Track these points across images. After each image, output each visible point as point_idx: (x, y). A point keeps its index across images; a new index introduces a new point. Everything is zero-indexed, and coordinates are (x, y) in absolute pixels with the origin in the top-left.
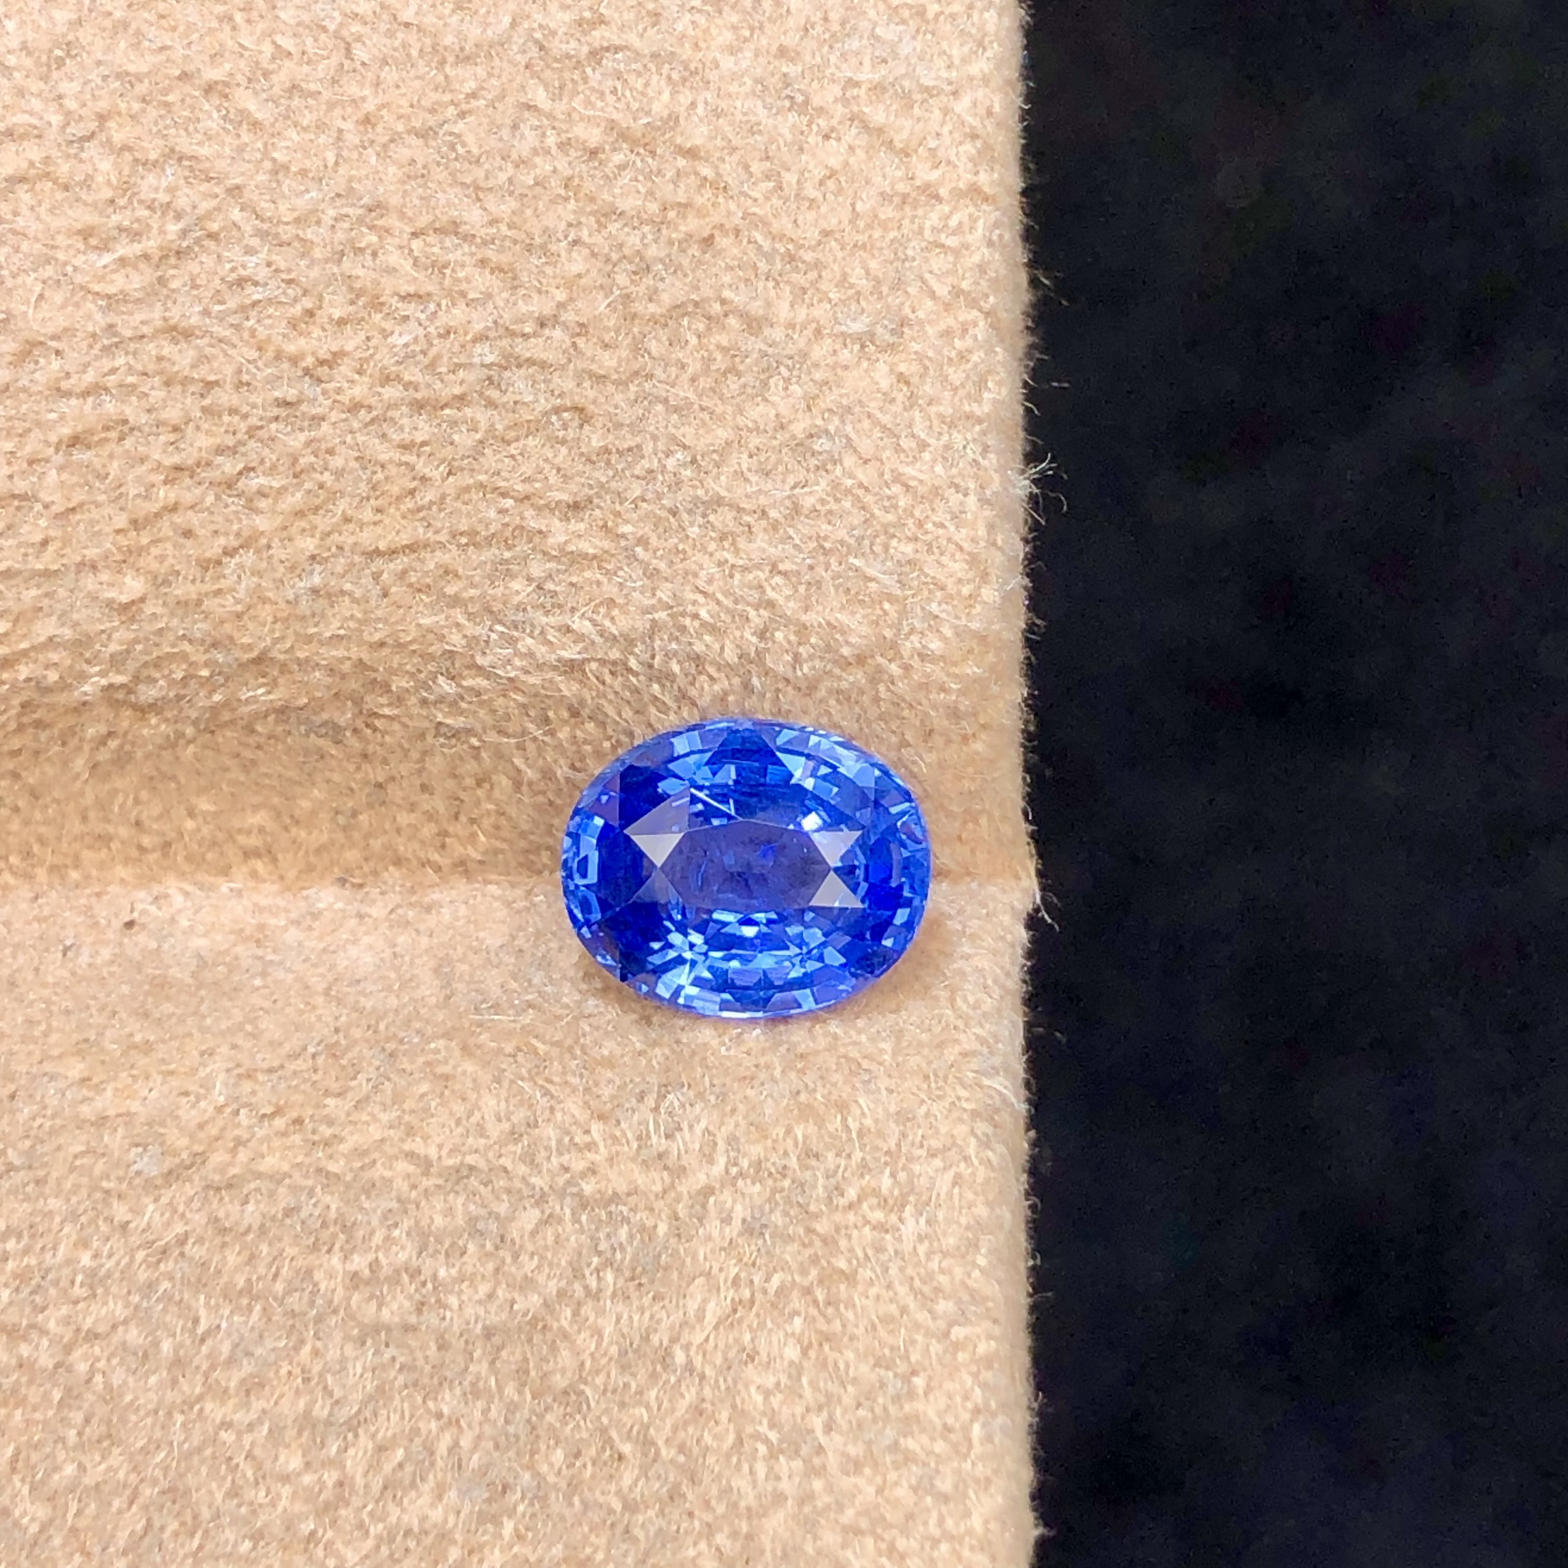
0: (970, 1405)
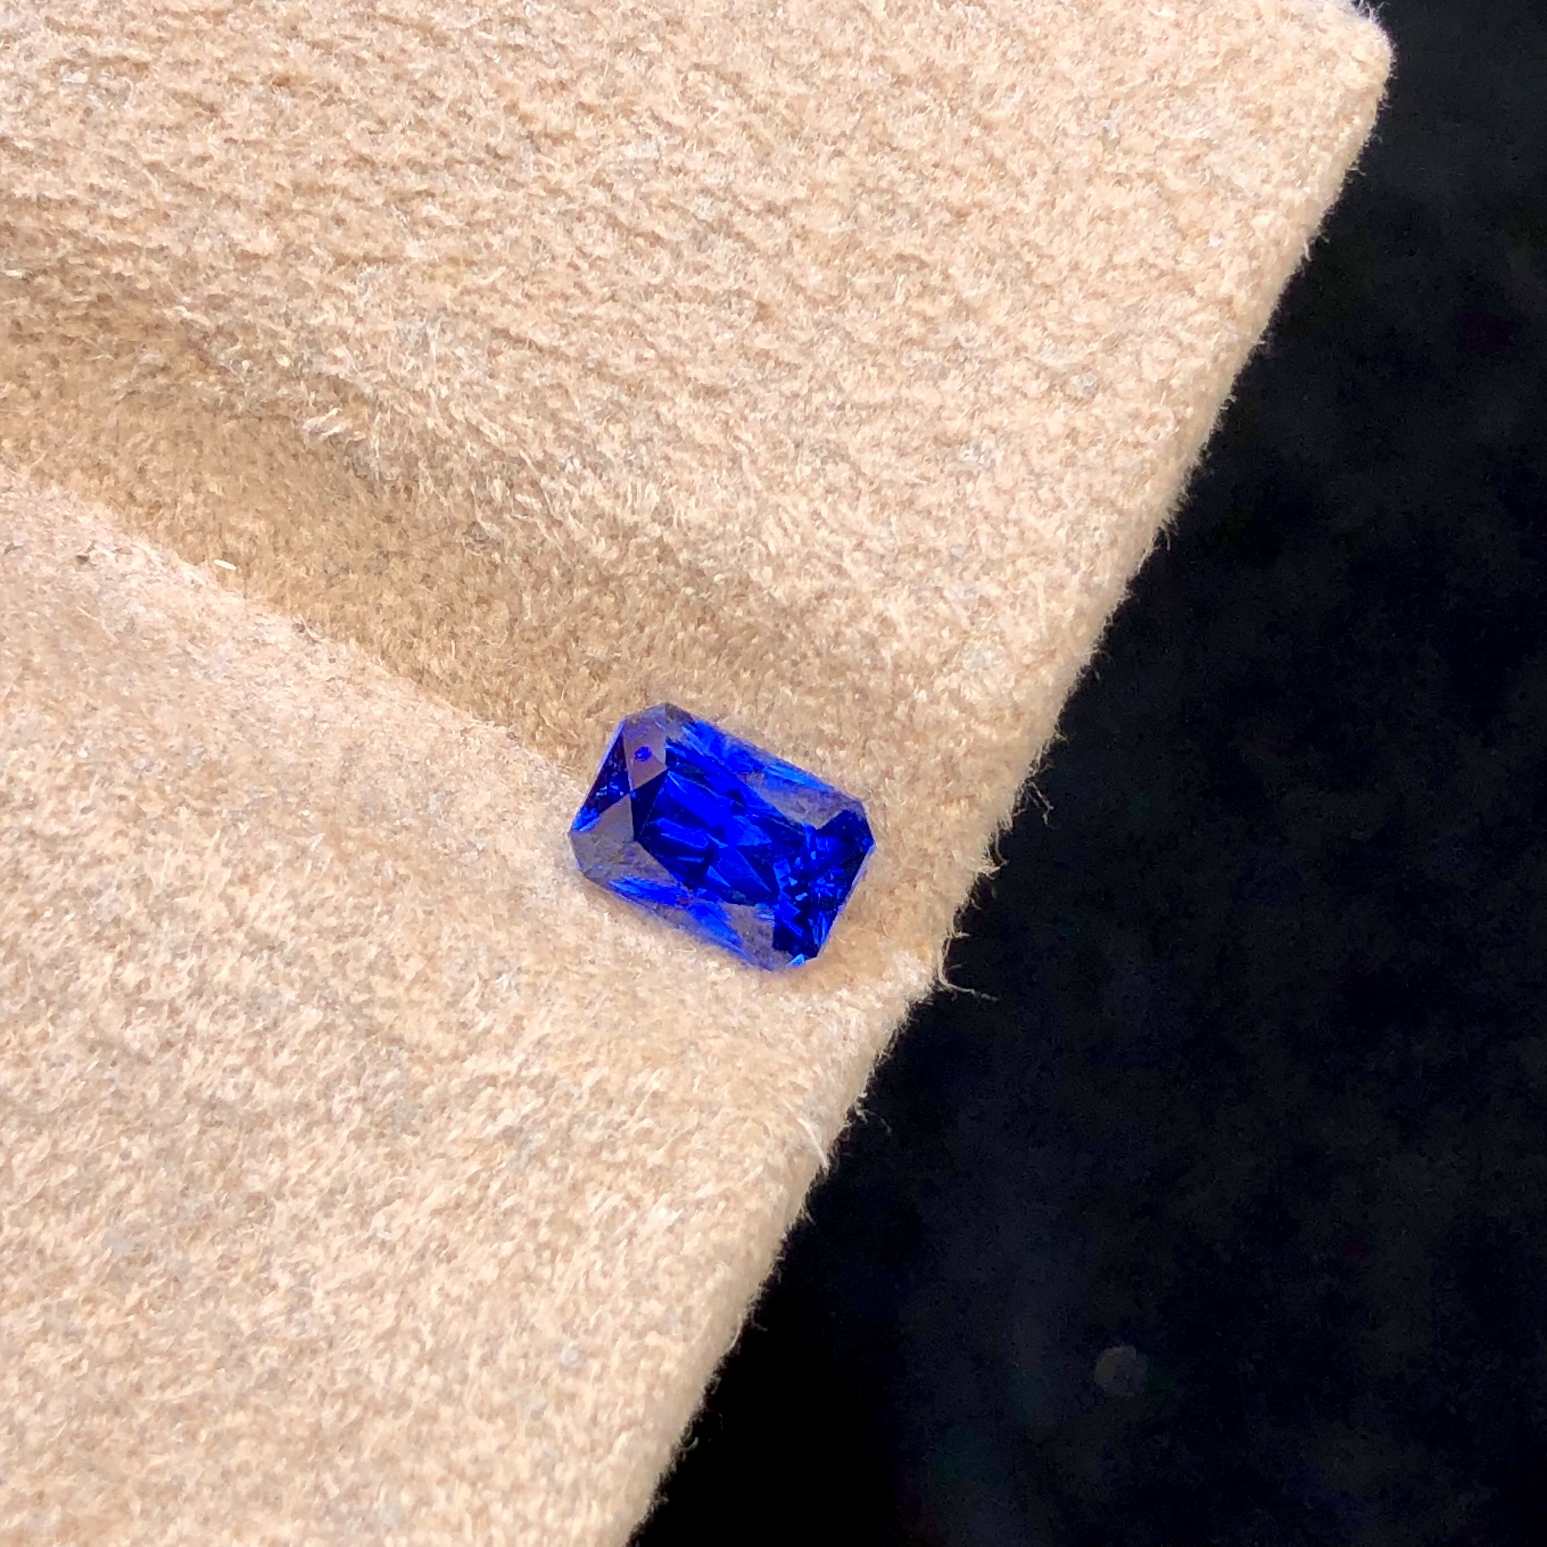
0: (629, 1411)
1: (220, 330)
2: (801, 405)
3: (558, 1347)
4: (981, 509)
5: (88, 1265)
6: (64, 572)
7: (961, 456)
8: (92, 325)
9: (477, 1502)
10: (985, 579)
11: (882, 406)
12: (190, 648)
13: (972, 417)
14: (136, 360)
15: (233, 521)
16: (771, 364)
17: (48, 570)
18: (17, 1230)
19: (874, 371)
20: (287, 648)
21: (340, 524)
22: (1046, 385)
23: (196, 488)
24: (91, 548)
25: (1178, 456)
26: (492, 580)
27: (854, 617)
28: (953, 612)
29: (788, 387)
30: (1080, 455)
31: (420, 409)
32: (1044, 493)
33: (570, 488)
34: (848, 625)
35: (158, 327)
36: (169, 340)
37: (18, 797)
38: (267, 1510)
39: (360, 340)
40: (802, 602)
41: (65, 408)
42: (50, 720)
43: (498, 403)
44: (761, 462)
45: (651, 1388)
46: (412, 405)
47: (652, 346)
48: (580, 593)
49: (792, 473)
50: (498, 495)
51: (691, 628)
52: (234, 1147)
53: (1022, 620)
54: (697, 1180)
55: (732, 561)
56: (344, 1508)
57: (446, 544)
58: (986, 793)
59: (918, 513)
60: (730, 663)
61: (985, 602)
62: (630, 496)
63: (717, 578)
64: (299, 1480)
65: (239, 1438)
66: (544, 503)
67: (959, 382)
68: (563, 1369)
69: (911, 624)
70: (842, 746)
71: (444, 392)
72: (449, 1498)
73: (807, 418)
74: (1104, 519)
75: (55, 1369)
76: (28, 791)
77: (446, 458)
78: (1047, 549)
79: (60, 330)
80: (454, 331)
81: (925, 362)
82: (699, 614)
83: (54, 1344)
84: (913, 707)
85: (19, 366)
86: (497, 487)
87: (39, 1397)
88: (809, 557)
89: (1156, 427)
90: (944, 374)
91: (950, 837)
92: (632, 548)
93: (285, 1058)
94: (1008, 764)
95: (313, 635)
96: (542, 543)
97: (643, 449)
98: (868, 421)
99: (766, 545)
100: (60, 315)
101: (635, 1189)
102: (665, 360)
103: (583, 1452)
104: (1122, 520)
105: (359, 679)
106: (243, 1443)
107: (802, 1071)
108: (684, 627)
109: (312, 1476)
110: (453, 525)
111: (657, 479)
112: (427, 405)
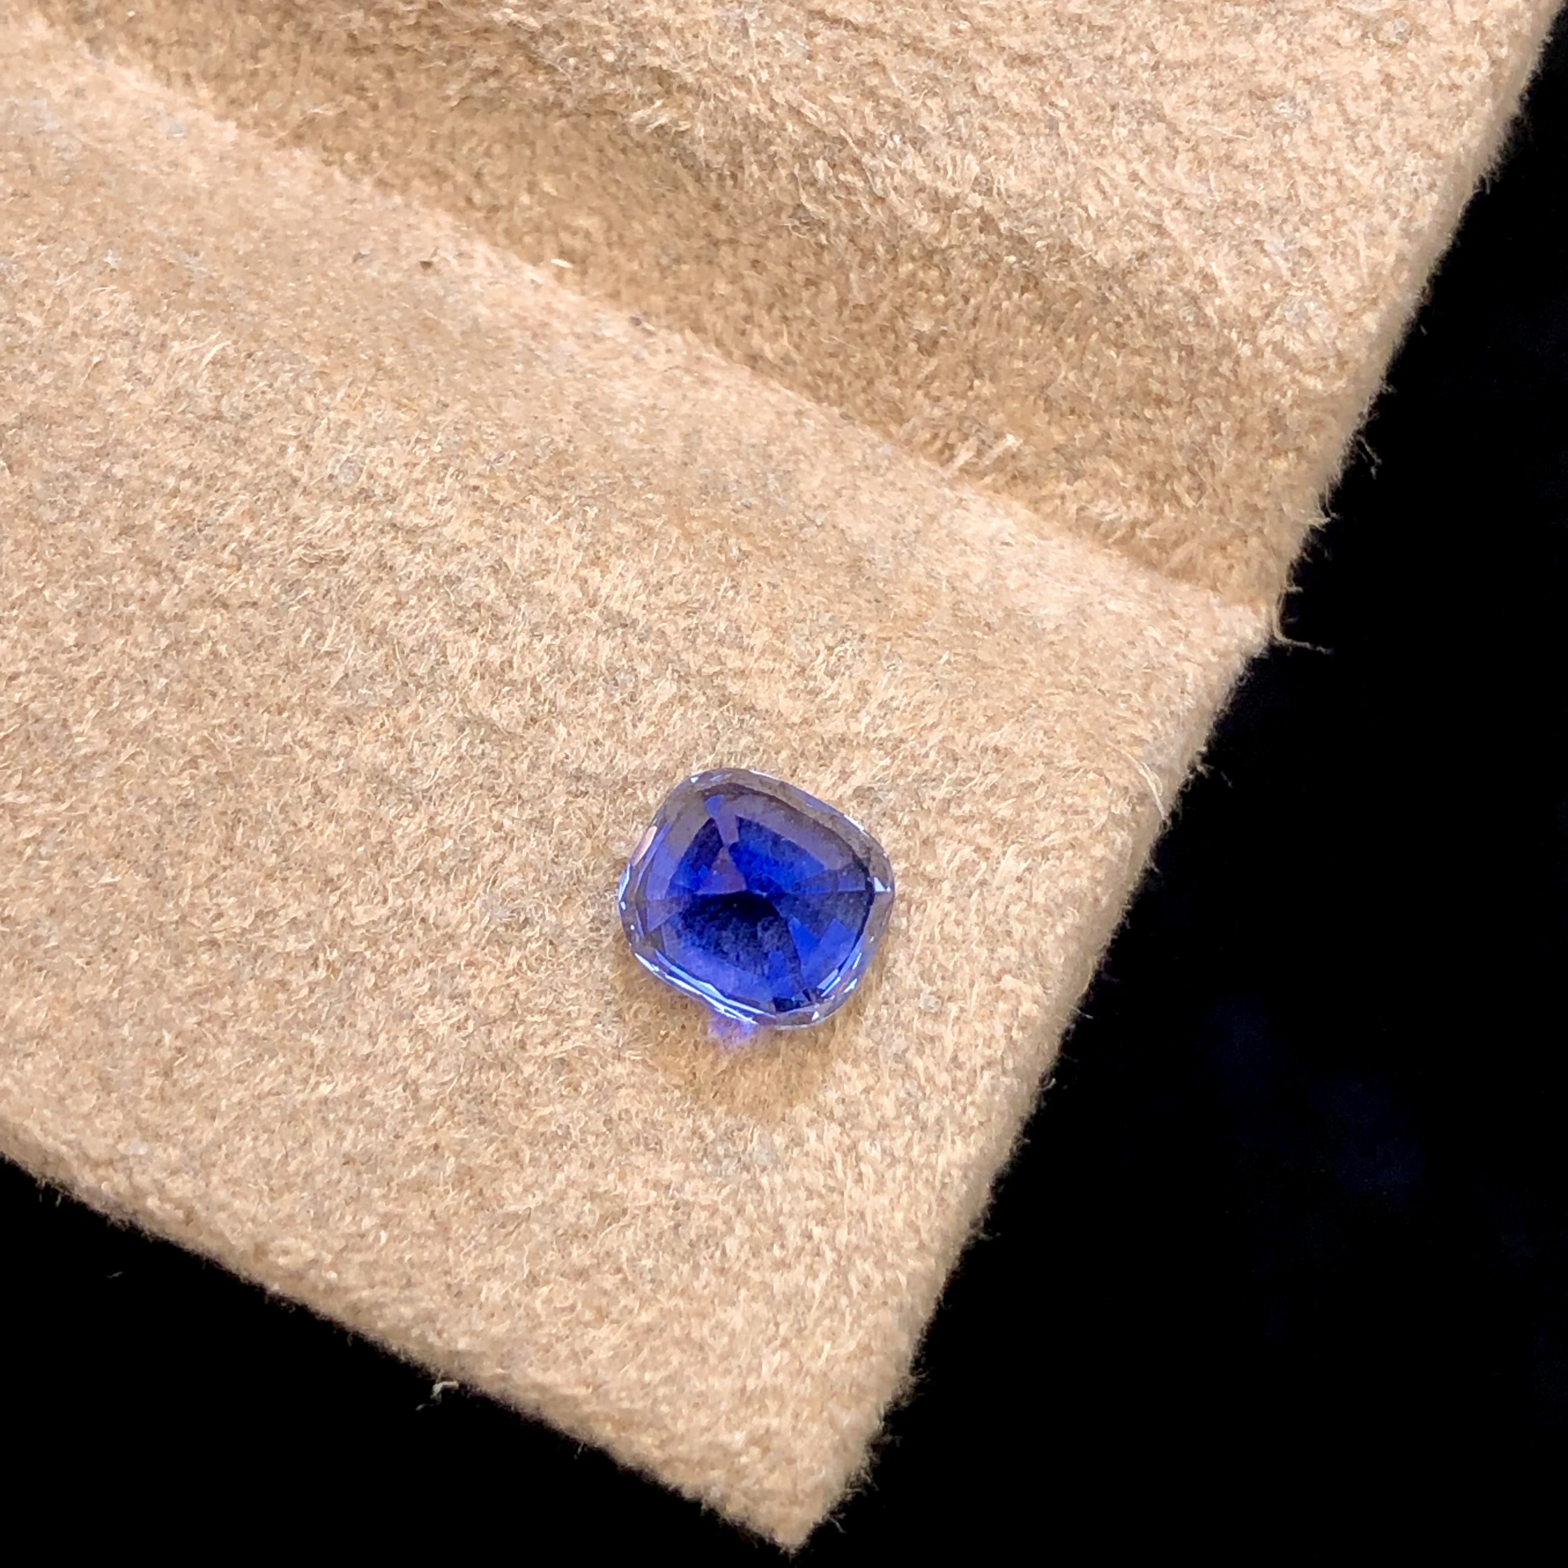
1: (546, 29)
2: (1116, 68)
3: (918, 993)
4: (1299, 160)
5: (469, 932)
6: (410, 277)
7: (1276, 109)
8: (424, 33)
9: (847, 1141)
10: (1304, 230)
11: (1196, 64)
12: (533, 345)
13: (1286, 69)
14: (467, 65)
15: (567, 218)
16: (1083, 29)
17: (394, 277)
18: (400, 901)
19: (1186, 29)
20: (624, 340)
21: (670, 216)
22: (1358, 34)
23: (532, 188)
24: (435, 254)
25: (1495, 97)
26: (819, 262)
27: (1175, 275)
28: (1275, 264)
29: (1104, 49)
30: (1395, 100)
31: (743, 95)
32: (1361, 141)
33: (891, 164)
34: (1169, 284)
35: (489, 30)
36: (498, 42)
37: (379, 491)
38: (650, 1155)
39: (680, 31)
40: (1123, 265)
41: (403, 118)
42: (405, 417)
43: (817, 84)
44: (1078, 125)
45: (1008, 1029)
46: (734, 91)
47: (965, 18)
48: (906, 268)
49: (1109, 136)
50: (821, 176)
51: (1016, 295)
52: (600, 816)
53: (1343, 268)
54: (1043, 831)
55: (1053, 228)
56: (720, 1151)
57: (773, 229)
58: (1313, 444)
59: (1235, 167)
60: (1055, 330)
61: (1305, 252)
62: (950, 169)
63: (1039, 244)
64: (677, 1124)
65: (619, 1088)
66: (866, 180)
67: (1272, 35)
68: (923, 1013)
69: (1234, 279)
70: (1169, 405)
71: (764, 75)
72: (820, 1138)
73: (1122, 81)
74: (1422, 163)
75: (443, 1029)
76: (387, 486)
77: (769, 142)
78: (1365, 197)
79: (395, 41)
80: (772, 16)
81: (1238, 17)
82: (1022, 281)
83: (441, 1007)
84: (1237, 362)
85: (357, 79)
86: (820, 168)
87: (430, 1056)
88: (1130, 217)
89: (1472, 69)
90: (1257, 28)
91: (1279, 489)
92: (954, 219)
93: (644, 729)
94: (1334, 413)
95: (649, 327)
96: (866, 221)
97: (960, 120)
98: (1184, 79)
99: (1085, 209)
100: (393, 25)
101: (985, 841)
102: (978, 31)
103: (945, 1091)
104: (1440, 164)
105: (695, 368)
106: (623, 1092)
107: (1141, 723)
108: (1009, 297)
109: (690, 1122)
110: (779, 209)
111: (974, 149)
112: (749, 91)
